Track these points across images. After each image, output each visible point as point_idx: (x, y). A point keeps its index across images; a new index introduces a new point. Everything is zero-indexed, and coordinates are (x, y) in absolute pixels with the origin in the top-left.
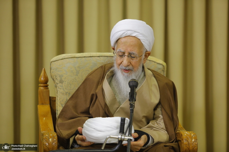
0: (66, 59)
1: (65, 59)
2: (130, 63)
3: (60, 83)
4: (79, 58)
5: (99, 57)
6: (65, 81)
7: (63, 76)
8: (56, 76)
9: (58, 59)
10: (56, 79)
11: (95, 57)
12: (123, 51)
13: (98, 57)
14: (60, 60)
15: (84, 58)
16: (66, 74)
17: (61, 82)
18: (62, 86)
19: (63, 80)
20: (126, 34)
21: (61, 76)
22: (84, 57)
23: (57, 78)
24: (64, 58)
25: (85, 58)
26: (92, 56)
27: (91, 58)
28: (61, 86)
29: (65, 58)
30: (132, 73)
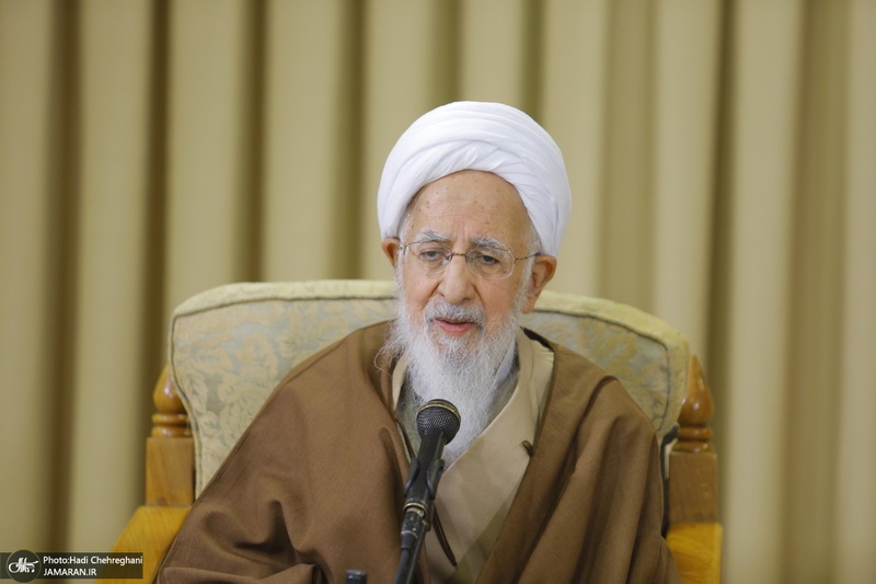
0: (240, 307)
1: (232, 304)
2: (475, 288)
3: (209, 409)
4: (296, 304)
5: (380, 299)
6: (231, 405)
7: (221, 382)
8: (192, 382)
9: (206, 305)
10: (194, 392)
11: (363, 298)
12: (444, 237)
13: (377, 303)
14: (213, 312)
15: (315, 304)
16: (234, 373)
17: (214, 406)
18: (218, 427)
19: (222, 398)
20: (459, 158)
21: (213, 382)
22: (318, 299)
23: (198, 391)
24: (228, 301)
25: (321, 302)
26: (348, 294)
27: (347, 303)
28: (212, 425)
29: (235, 299)
30: (479, 339)
